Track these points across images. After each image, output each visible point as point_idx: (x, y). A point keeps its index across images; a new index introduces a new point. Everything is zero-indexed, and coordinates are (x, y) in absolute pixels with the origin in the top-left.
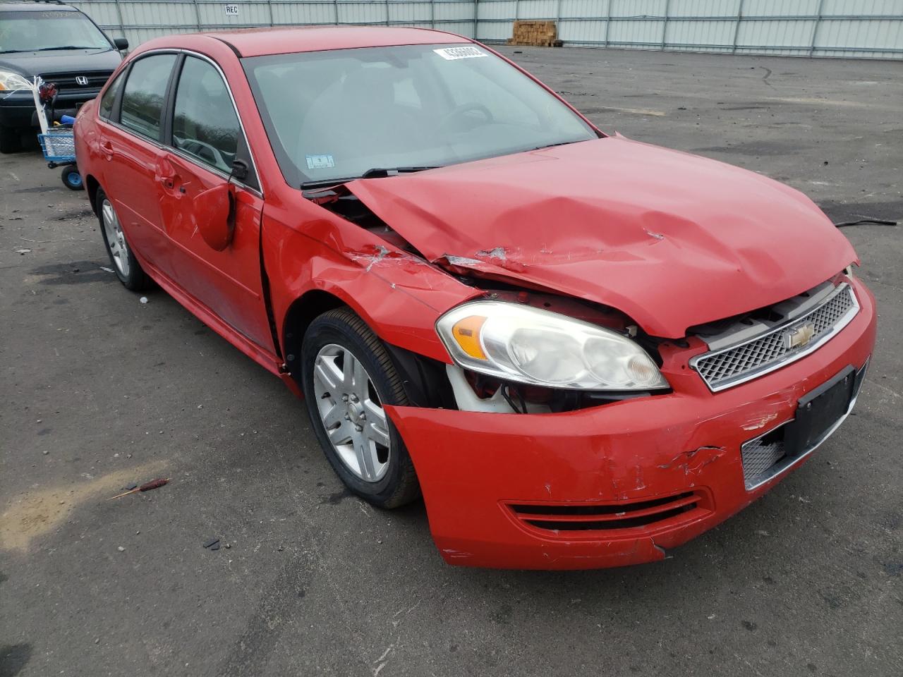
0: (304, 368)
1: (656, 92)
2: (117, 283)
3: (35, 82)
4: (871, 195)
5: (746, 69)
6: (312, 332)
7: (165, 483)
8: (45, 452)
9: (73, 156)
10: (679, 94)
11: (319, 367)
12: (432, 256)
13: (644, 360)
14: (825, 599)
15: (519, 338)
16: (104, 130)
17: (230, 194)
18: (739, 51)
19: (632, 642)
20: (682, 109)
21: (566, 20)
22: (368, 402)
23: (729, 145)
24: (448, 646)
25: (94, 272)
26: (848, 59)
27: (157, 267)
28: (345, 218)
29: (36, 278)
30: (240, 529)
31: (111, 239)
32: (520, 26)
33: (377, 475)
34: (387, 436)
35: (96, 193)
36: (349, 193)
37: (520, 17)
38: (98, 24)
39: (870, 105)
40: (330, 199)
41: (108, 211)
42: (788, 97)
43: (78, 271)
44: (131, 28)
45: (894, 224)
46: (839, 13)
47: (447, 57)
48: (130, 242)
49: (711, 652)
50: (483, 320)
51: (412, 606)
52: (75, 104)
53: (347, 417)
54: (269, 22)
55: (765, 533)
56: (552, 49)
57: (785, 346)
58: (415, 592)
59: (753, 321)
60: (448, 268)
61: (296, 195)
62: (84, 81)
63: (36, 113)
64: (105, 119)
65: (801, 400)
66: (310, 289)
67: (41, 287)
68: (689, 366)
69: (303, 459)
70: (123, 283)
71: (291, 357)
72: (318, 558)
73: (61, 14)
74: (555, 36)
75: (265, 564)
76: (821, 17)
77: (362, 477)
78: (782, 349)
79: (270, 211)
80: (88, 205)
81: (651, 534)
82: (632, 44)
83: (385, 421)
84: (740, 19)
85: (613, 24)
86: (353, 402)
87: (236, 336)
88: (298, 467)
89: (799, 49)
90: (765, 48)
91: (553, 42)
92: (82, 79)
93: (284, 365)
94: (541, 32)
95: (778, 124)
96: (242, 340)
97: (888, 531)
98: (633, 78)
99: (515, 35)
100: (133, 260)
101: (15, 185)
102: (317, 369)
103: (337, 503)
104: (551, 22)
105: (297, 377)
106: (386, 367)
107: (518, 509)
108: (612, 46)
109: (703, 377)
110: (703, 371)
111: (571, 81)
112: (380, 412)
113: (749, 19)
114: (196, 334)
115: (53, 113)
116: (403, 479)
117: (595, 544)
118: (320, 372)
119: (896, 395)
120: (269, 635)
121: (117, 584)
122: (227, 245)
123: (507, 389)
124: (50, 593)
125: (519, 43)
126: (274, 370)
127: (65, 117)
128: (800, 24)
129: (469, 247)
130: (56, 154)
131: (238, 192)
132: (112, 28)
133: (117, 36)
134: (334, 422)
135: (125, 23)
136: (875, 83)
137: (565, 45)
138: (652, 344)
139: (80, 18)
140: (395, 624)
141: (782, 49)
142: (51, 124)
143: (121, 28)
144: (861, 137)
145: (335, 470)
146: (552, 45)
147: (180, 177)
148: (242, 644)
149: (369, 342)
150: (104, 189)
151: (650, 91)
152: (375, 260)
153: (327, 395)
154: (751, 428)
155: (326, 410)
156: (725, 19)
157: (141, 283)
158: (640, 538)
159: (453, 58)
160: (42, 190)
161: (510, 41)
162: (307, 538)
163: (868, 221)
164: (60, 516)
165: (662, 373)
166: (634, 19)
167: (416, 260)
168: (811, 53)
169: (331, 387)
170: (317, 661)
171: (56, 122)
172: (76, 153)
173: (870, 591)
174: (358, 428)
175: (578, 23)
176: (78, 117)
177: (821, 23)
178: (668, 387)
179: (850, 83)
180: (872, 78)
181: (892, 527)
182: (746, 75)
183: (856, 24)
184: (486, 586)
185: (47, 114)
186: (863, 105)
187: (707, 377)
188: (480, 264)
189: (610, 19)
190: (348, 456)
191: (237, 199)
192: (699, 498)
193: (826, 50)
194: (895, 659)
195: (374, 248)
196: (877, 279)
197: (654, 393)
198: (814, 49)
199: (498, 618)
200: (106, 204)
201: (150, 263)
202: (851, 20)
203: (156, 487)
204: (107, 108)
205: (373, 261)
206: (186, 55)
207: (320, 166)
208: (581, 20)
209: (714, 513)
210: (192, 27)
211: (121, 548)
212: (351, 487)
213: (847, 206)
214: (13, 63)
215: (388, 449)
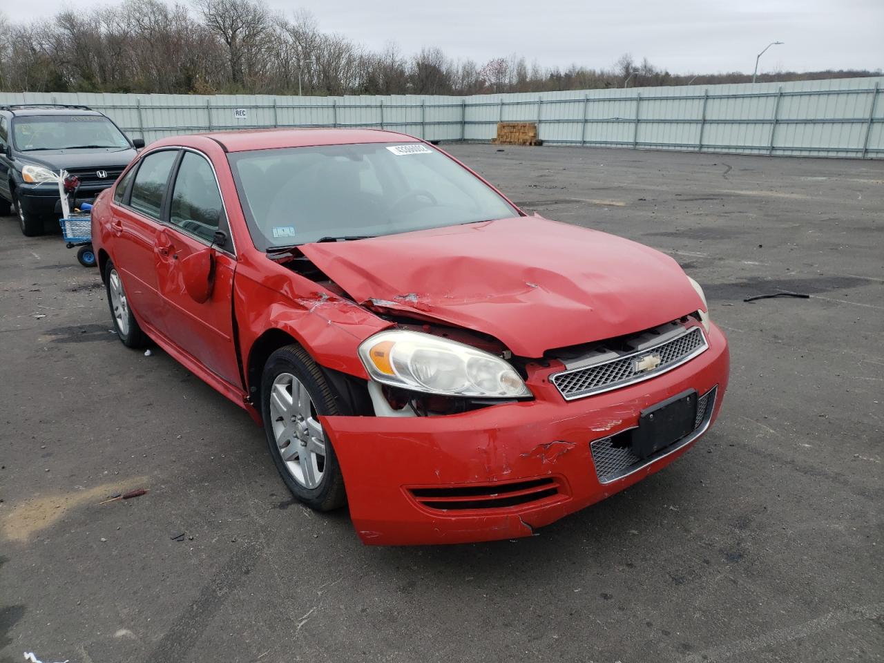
0: (263, 397)
1: (621, 185)
2: (118, 342)
3: (61, 174)
4: (793, 273)
5: (709, 165)
6: (269, 365)
7: (144, 493)
8: (47, 470)
9: (89, 237)
10: (642, 186)
11: (274, 394)
12: (360, 300)
13: (513, 375)
14: (673, 578)
15: (418, 358)
16: (116, 212)
17: (211, 256)
18: (705, 150)
19: (509, 606)
20: (641, 199)
21: (546, 122)
22: (310, 419)
23: (678, 230)
24: (359, 608)
25: (99, 333)
26: (805, 157)
27: (152, 325)
28: (297, 273)
29: (49, 338)
30: (202, 527)
31: (115, 305)
32: (504, 127)
33: (317, 482)
34: (323, 446)
35: (105, 264)
36: (302, 255)
37: (503, 119)
38: (119, 127)
39: (814, 198)
40: (287, 259)
41: (115, 280)
42: (742, 190)
43: (85, 332)
44: (149, 130)
45: (808, 297)
46: (794, 117)
47: (397, 153)
48: (131, 306)
49: (571, 614)
50: (392, 344)
51: (335, 581)
52: (93, 194)
53: (294, 435)
54: (273, 124)
55: (636, 532)
56: (533, 147)
57: (633, 370)
58: (339, 571)
59: (606, 350)
60: (373, 309)
61: (262, 257)
62: (104, 175)
63: (60, 201)
64: (118, 203)
65: (643, 411)
66: (268, 328)
67: (53, 345)
68: (549, 380)
69: (261, 476)
70: (123, 341)
71: (253, 389)
72: (264, 548)
73: (88, 118)
74: (536, 135)
75: (220, 551)
76: (777, 120)
77: (305, 486)
78: (630, 373)
79: (242, 269)
80: (99, 279)
81: (517, 512)
82: (606, 143)
83: (322, 433)
84: (704, 122)
85: (589, 125)
86: (299, 421)
87: (214, 378)
88: (256, 482)
89: (759, 148)
90: (729, 147)
91: (534, 141)
92: (102, 173)
93: (248, 397)
94: (523, 133)
95: (726, 213)
96: (217, 381)
97: (737, 531)
98: (603, 172)
99: (499, 135)
100: (133, 321)
101: (36, 263)
102: (273, 396)
103: (284, 508)
104: (531, 124)
105: (257, 407)
106: (322, 387)
107: (417, 492)
108: (588, 145)
109: (560, 390)
110: (560, 385)
111: (545, 176)
112: (318, 426)
113: (712, 122)
114: (182, 381)
115: (74, 202)
116: (335, 480)
117: (474, 519)
118: (275, 398)
119: (771, 431)
120: (216, 600)
121: (99, 564)
122: (207, 299)
123: (414, 403)
124: (43, 570)
125: (503, 143)
126: (241, 404)
127: (85, 205)
128: (759, 126)
129: (389, 292)
130: (74, 235)
131: (218, 257)
132: (133, 130)
133: (137, 136)
134: (284, 441)
135: (145, 126)
136: (824, 178)
137: (545, 144)
138: (520, 364)
139: (103, 122)
140: (319, 593)
141: (744, 148)
142: (72, 210)
143: (141, 130)
144: (797, 225)
145: (285, 482)
146: (533, 144)
147: (173, 247)
148: (194, 606)
149: (310, 368)
150: (113, 261)
151: (616, 184)
152: (318, 304)
153: (281, 419)
154: (598, 430)
155: (280, 430)
156: (690, 122)
157: (138, 341)
158: (509, 515)
159: (402, 154)
160: (59, 267)
161: (494, 140)
162: (256, 533)
163: (785, 294)
164: (56, 516)
165: (526, 385)
166: (608, 121)
167: (349, 303)
168: (771, 152)
169: (284, 411)
170: (253, 618)
171: (76, 209)
172: (92, 235)
173: (710, 573)
174: (303, 443)
175: (556, 125)
176: (95, 204)
177: (778, 125)
178: (532, 396)
179: (802, 178)
180: (822, 174)
181: (741, 528)
182: (707, 171)
183: (810, 126)
184: (398, 568)
185: (69, 202)
186: (809, 198)
187: (563, 390)
188: (396, 305)
189: (586, 121)
190: (295, 470)
191: (216, 262)
192: (557, 485)
193: (784, 149)
194: (719, 620)
195: (317, 295)
196: (780, 341)
197: (520, 400)
198: (773, 148)
199: (404, 590)
200: (113, 273)
201: (147, 323)
202: (806, 123)
203: (136, 495)
204: (119, 195)
205: (317, 304)
206: (186, 151)
207: (283, 235)
208: (559, 121)
209: (571, 499)
210: (205, 129)
211: (103, 539)
212: (298, 496)
213: (770, 282)
214: (44, 160)
215: (323, 457)
